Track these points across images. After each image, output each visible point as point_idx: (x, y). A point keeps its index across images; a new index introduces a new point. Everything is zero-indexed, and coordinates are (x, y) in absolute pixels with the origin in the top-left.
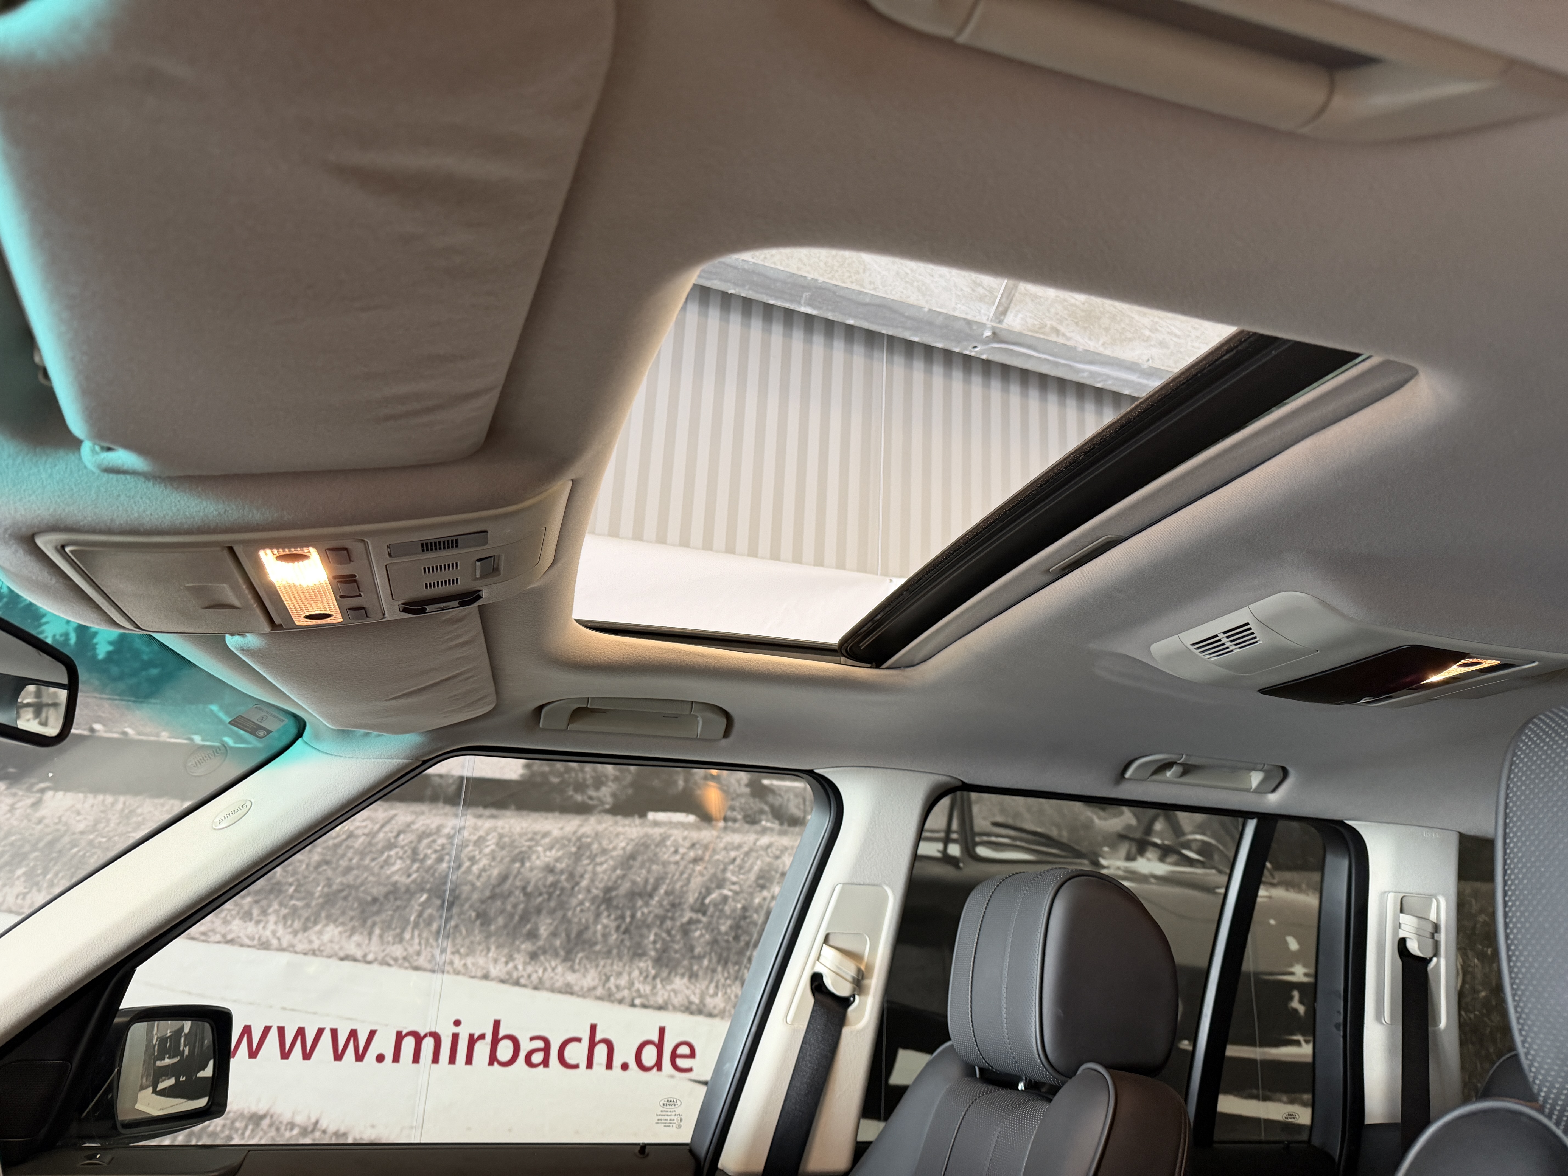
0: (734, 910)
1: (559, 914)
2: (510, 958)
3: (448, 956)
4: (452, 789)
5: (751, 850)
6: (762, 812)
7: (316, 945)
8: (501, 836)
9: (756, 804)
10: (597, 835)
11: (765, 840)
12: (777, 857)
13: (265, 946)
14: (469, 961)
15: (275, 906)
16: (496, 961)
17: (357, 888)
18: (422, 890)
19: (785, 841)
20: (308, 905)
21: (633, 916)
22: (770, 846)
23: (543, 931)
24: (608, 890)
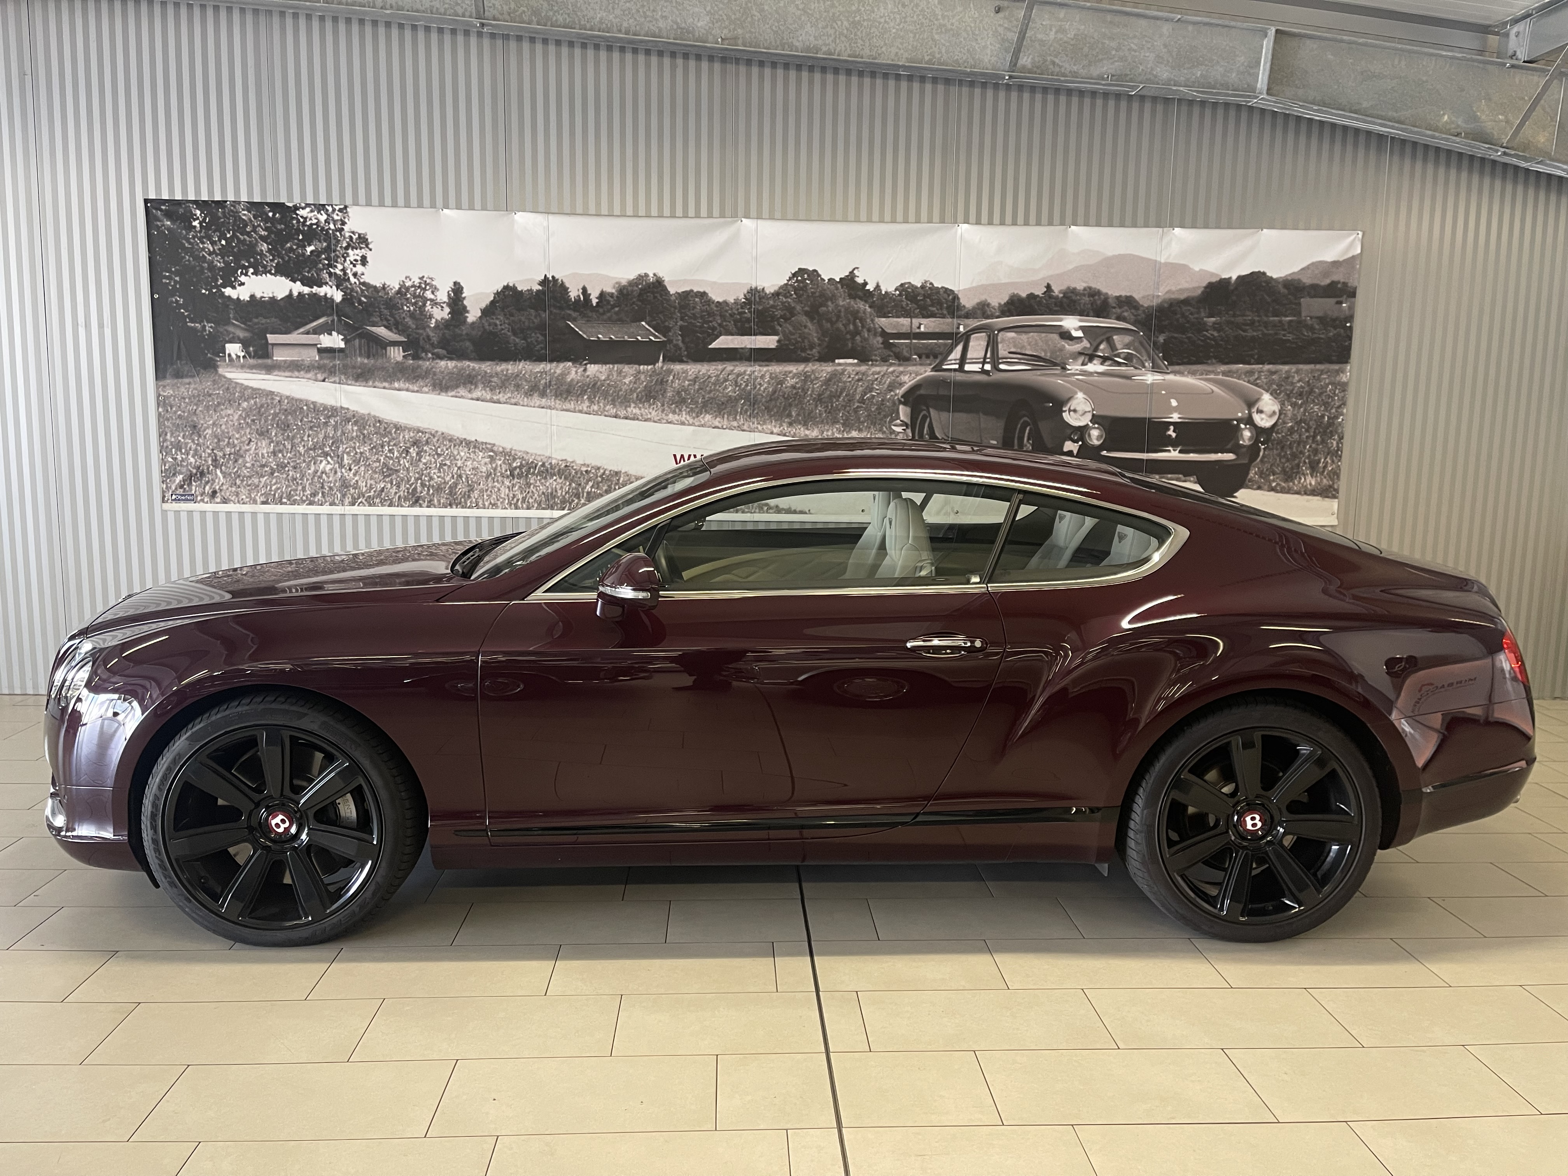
0: (877, 401)
1: (800, 406)
2: (781, 425)
3: (756, 425)
4: (748, 354)
5: (885, 374)
6: (889, 356)
7: (703, 422)
8: (771, 374)
9: (887, 352)
10: (813, 372)
11: (891, 369)
12: (898, 377)
13: (683, 423)
14: (764, 427)
15: (684, 408)
16: (775, 427)
17: (715, 399)
18: (742, 399)
19: (901, 369)
20: (697, 407)
21: (832, 406)
22: (894, 371)
23: (794, 414)
24: (819, 395)
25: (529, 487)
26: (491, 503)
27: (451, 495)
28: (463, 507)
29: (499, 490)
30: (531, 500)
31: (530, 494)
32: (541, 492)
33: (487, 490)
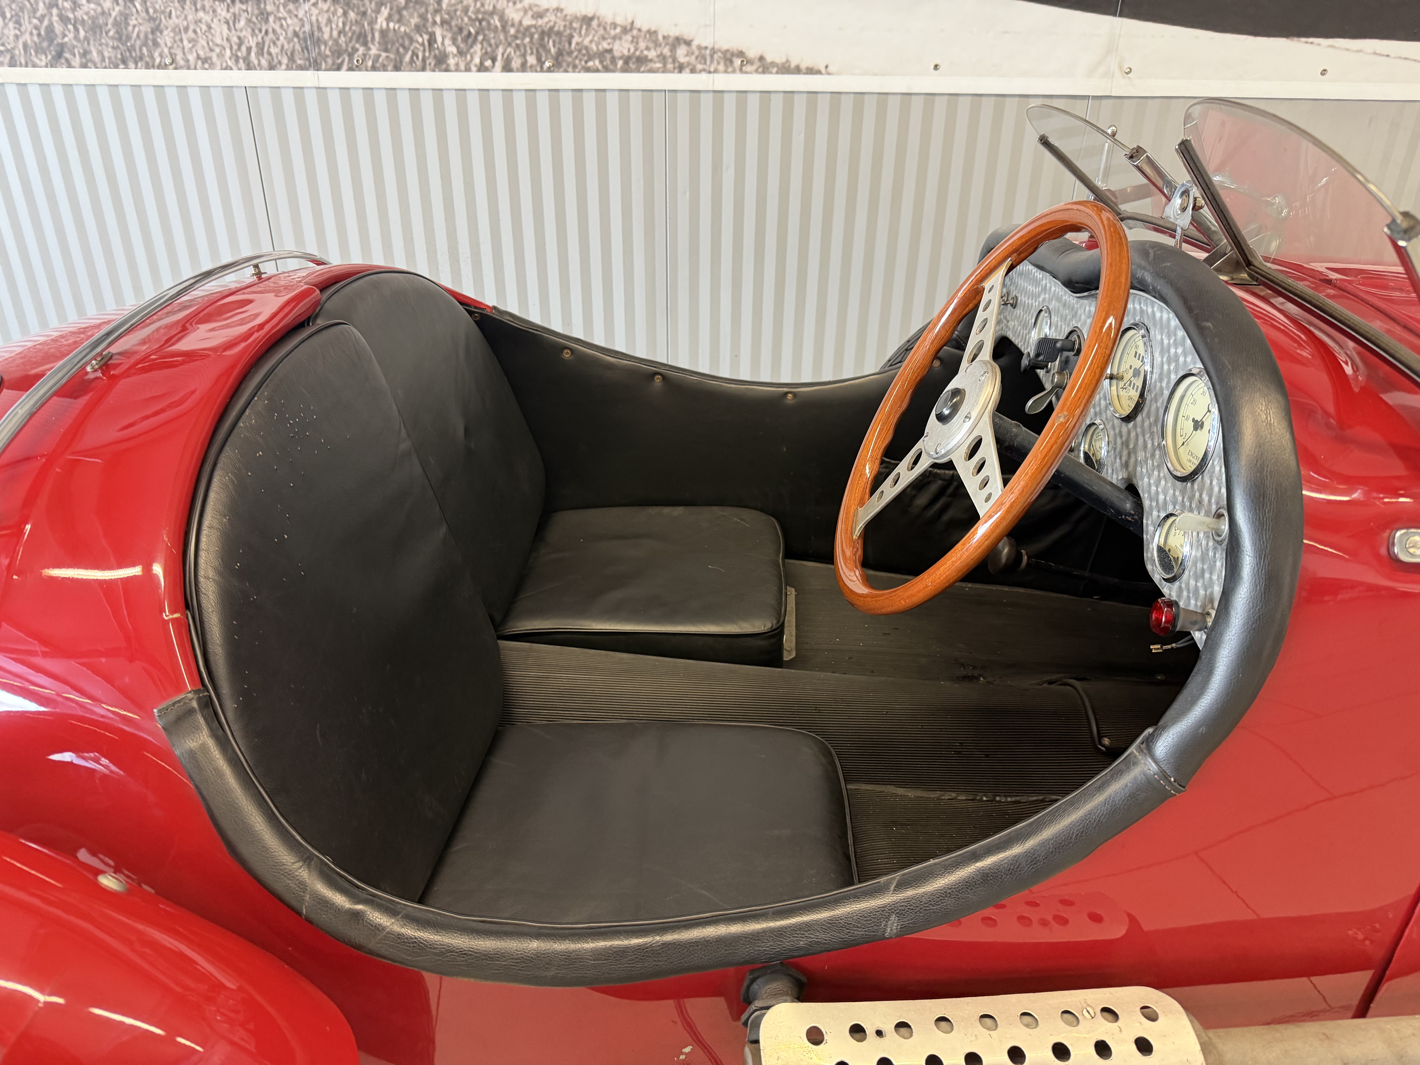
25: (267, 21)
26: (198, 57)
27: (120, 39)
28: (147, 67)
29: (210, 27)
30: (274, 50)
31: (271, 35)
32: (291, 29)
33: (186, 29)
